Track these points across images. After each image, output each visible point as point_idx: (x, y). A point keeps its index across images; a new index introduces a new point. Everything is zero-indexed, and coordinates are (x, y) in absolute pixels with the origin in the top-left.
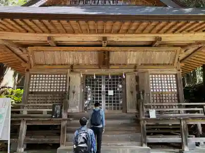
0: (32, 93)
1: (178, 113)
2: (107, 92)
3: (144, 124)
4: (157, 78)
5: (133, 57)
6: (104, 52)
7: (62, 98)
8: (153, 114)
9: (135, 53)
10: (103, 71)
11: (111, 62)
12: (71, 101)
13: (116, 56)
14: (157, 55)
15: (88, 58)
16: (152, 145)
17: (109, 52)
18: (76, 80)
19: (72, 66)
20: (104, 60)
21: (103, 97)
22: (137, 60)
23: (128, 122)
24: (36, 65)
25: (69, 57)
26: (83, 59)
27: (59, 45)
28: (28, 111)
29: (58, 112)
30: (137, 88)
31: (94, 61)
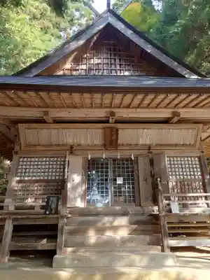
2: (115, 180)
3: (164, 221)
4: (176, 162)
6: (111, 129)
11: (119, 142)
14: (175, 134)
17: (117, 130)
19: (72, 147)
21: (110, 186)
22: (151, 139)
28: (15, 206)
29: (53, 206)
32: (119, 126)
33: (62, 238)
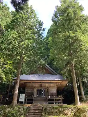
1: (55, 97)
3: (48, 99)
4: (52, 89)
5: (47, 85)
6: (41, 84)
7: (33, 94)
8: (49, 97)
10: (41, 88)
11: (43, 86)
12: (34, 95)
13: (43, 85)
14: (51, 85)
15: (38, 85)
16: (49, 103)
17: (42, 84)
18: (35, 90)
19: (35, 87)
20: (41, 86)
21: (41, 94)
24: (28, 87)
25: (34, 85)
27: (32, 83)
28: (27, 96)
29: (32, 96)
30: (48, 92)
31: (39, 86)
33: (34, 101)
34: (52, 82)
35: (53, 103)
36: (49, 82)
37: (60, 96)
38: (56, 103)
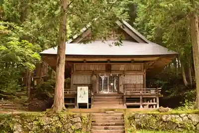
0: (75, 84)
1: (141, 93)
2: (110, 84)
3: (125, 97)
5: (122, 67)
9: (123, 66)
11: (112, 69)
13: (114, 67)
14: (133, 66)
16: (128, 107)
17: (110, 66)
19: (93, 72)
20: (109, 69)
21: (108, 86)
22: (124, 68)
23: (119, 97)
24: (77, 71)
25: (92, 67)
26: (99, 68)
27: (88, 62)
31: (104, 68)
32: (111, 64)
33: (92, 103)
34: (135, 59)
35: (138, 107)
36: (129, 59)
37: (153, 92)
38: (143, 106)
